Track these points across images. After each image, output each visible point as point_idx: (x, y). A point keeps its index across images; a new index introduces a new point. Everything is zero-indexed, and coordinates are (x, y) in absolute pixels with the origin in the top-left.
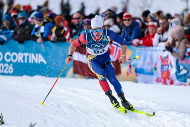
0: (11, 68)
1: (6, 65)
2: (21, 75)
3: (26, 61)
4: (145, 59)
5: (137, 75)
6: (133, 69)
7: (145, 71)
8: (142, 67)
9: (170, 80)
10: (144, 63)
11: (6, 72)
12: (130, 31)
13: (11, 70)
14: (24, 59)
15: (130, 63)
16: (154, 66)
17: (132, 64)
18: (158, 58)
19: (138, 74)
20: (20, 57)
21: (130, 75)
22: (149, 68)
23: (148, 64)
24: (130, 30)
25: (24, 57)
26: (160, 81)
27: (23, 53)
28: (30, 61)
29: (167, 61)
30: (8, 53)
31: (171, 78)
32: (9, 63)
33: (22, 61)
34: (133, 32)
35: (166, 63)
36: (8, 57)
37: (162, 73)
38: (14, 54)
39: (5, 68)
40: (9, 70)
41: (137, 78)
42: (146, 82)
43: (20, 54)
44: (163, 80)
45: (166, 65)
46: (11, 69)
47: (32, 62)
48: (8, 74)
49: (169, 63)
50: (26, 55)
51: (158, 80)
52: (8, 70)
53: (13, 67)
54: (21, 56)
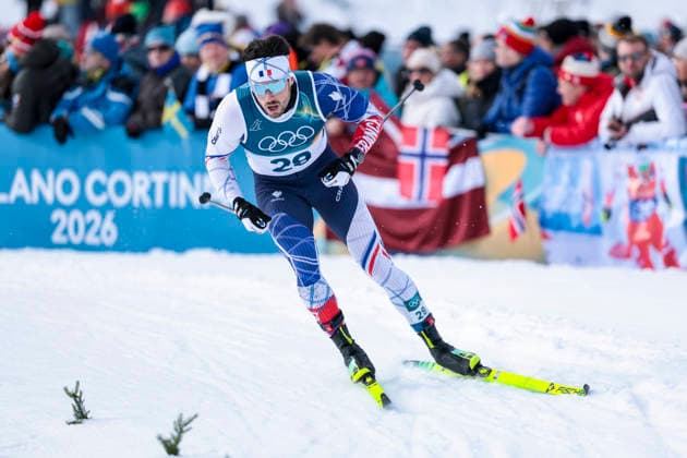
0: (109, 225)
1: (93, 215)
2: (145, 249)
3: (159, 200)
4: (573, 182)
5: (545, 237)
6: (533, 216)
7: (575, 223)
8: (564, 209)
9: (665, 251)
10: (570, 195)
11: (91, 239)
12: (518, 86)
13: (109, 233)
14: (151, 192)
15: (522, 196)
16: (604, 202)
17: (529, 198)
18: (617, 176)
19: (549, 232)
20: (138, 187)
21: (523, 238)
22: (588, 211)
23: (584, 196)
24: (518, 80)
25: (153, 185)
26: (628, 256)
27: (148, 171)
28: (173, 201)
29: (652, 185)
30: (97, 176)
31: (667, 244)
32: (103, 210)
33: (147, 202)
34: (530, 90)
35: (648, 193)
36: (99, 188)
37: (634, 226)
38: (120, 176)
39: (88, 227)
40: (103, 233)
41: (547, 245)
42: (578, 262)
43: (140, 176)
44: (636, 252)
45: (645, 200)
46: (109, 230)
47: (183, 203)
48: (101, 248)
49: (658, 190)
50: (160, 178)
51: (619, 253)
52: (98, 233)
53: (115, 220)
54: (141, 183)
